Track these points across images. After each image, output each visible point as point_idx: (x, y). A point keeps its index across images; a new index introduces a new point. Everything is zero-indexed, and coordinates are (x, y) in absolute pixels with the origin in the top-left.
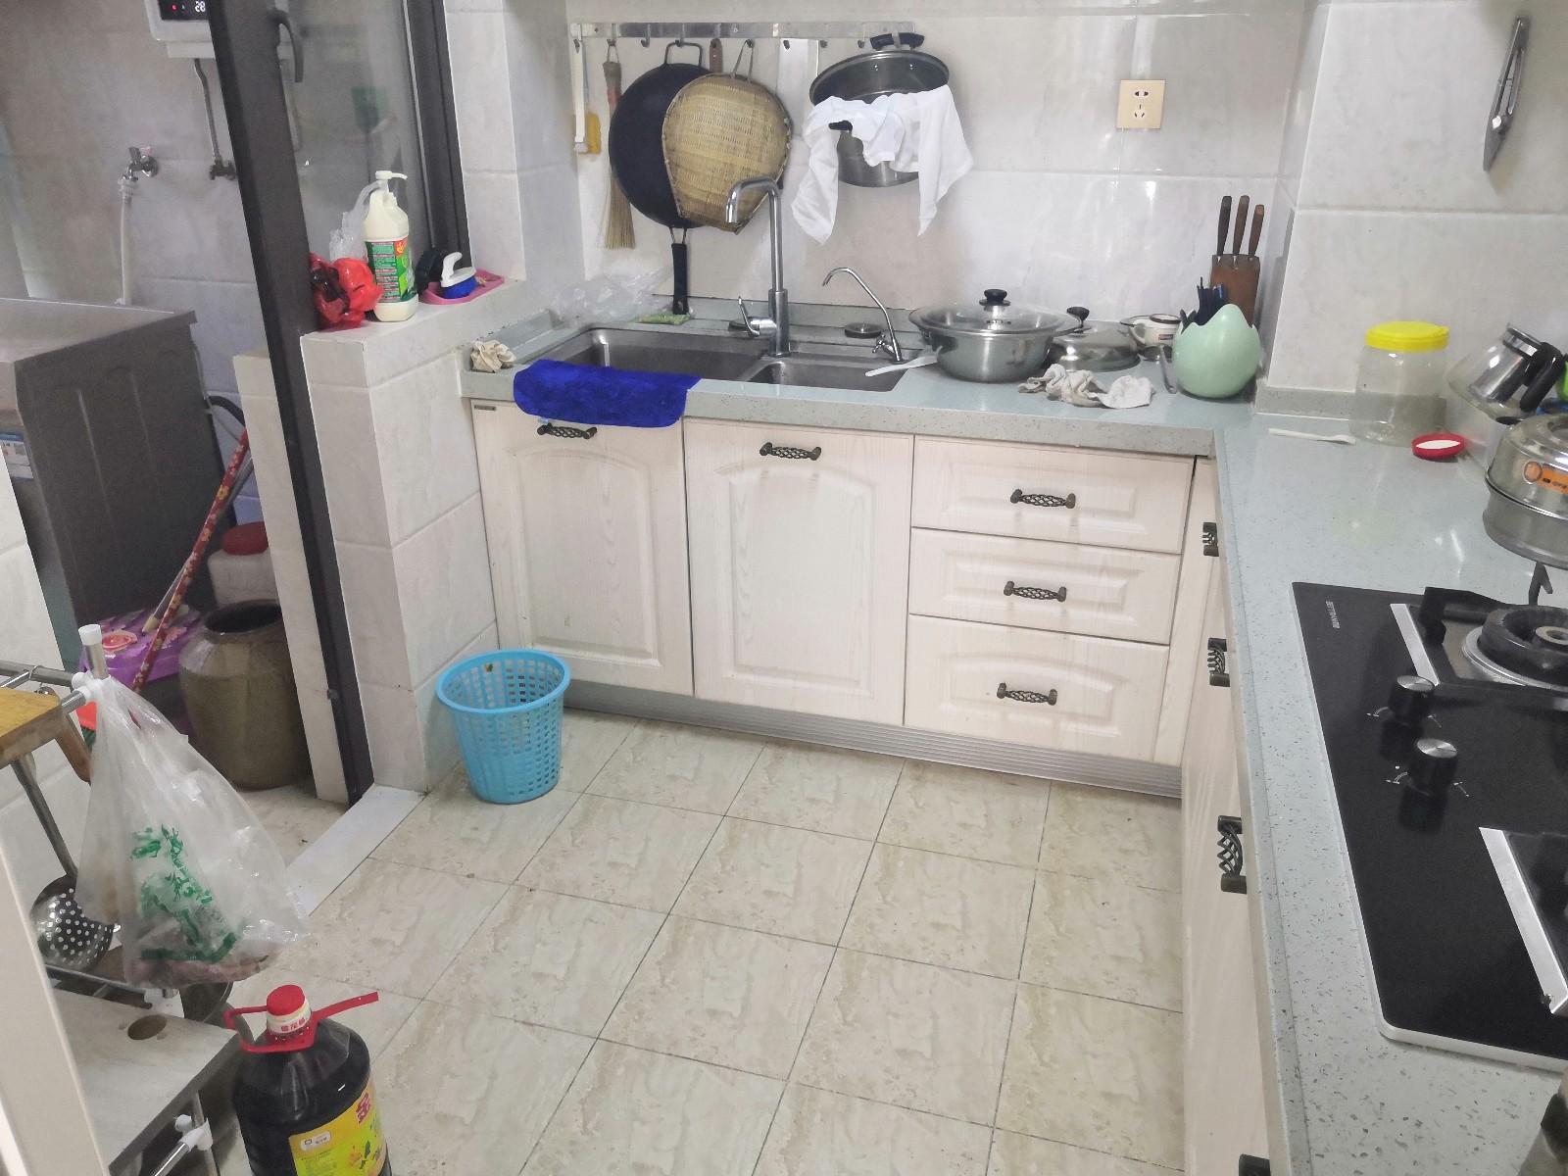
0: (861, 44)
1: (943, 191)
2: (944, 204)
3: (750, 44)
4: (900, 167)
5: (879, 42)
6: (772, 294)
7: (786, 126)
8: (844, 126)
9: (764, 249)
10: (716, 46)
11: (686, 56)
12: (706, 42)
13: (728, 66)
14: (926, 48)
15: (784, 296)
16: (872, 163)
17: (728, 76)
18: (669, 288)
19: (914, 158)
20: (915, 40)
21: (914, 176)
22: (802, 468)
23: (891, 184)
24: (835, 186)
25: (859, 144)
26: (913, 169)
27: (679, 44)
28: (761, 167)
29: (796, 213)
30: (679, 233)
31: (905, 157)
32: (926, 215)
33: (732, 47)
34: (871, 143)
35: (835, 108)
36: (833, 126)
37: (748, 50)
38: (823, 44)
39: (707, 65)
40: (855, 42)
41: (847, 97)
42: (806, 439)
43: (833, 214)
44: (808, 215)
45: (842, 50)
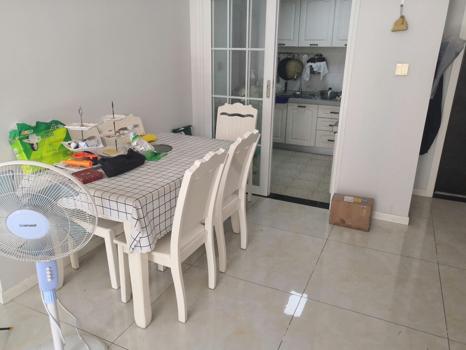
0: (314, 56)
1: (324, 75)
2: (324, 77)
3: (299, 55)
4: (318, 71)
5: (317, 55)
6: (299, 89)
7: (303, 66)
8: (311, 66)
9: (299, 83)
10: (294, 55)
11: (290, 57)
12: (293, 55)
13: (295, 58)
14: (323, 56)
15: (301, 89)
16: (315, 71)
17: (295, 59)
18: (284, 89)
19: (320, 70)
20: (322, 55)
21: (320, 73)
22: (303, 109)
23: (317, 74)
24: (309, 74)
25: (313, 68)
26: (320, 72)
27: (289, 55)
28: (299, 71)
29: (304, 78)
30: (286, 81)
31: (319, 70)
32: (321, 78)
33: (296, 56)
34: (315, 68)
35: (310, 64)
36: (310, 66)
37: (298, 56)
38: (309, 56)
39: (292, 58)
40: (313, 55)
41: (312, 63)
42: (304, 105)
43: (309, 77)
44: (306, 78)
45: (311, 56)
